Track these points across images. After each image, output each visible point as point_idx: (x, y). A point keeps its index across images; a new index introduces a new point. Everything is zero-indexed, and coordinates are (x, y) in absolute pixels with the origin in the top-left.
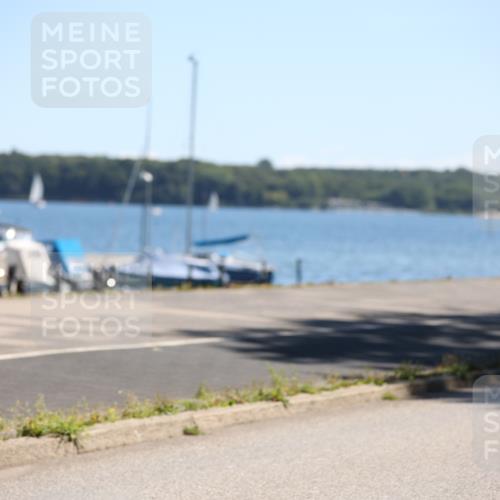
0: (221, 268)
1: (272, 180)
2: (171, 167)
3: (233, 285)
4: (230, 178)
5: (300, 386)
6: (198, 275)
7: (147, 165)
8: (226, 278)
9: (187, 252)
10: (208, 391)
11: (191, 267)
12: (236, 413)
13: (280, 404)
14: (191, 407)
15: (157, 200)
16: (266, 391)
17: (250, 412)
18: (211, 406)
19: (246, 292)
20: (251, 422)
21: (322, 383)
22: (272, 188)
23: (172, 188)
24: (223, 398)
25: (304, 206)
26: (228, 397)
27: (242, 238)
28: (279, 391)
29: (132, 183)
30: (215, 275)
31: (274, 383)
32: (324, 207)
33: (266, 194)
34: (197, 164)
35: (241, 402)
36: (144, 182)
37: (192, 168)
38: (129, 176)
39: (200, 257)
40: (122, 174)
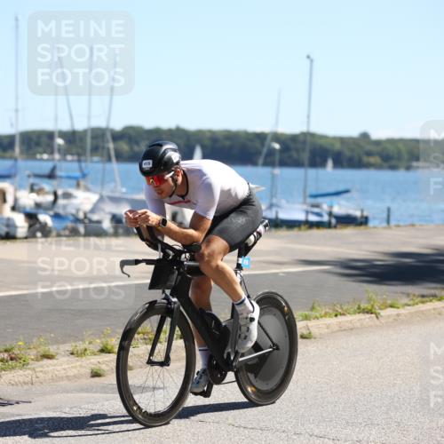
0: (330, 214)
1: (368, 147)
2: (294, 138)
3: (338, 226)
4: (338, 146)
5: (389, 302)
6: (313, 218)
7: (277, 137)
8: (333, 221)
9: (304, 203)
10: (319, 306)
11: (308, 212)
12: (340, 323)
13: (373, 315)
14: (306, 318)
15: (283, 164)
16: (362, 306)
17: (351, 322)
18: (321, 317)
19: (349, 231)
20: (352, 329)
21: (406, 300)
22: (369, 154)
23: (295, 155)
24: (331, 311)
25: (393, 168)
26: (334, 310)
27: (347, 191)
28: (373, 306)
29: (265, 150)
30: (326, 218)
31: (369, 300)
32: (408, 168)
33: (366, 159)
34: (313, 135)
35: (344, 314)
36: (274, 149)
37: (309, 138)
38: (263, 145)
39: (313, 206)
40: (258, 144)
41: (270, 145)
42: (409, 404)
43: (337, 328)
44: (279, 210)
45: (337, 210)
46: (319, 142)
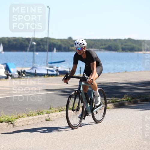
0: (57, 70)
1: (72, 43)
2: (42, 40)
3: (60, 75)
4: (59, 43)
6: (50, 73)
7: (35, 40)
8: (58, 73)
9: (47, 66)
10: (53, 107)
11: (48, 70)
12: (62, 114)
14: (48, 113)
15: (37, 50)
16: (70, 107)
18: (54, 112)
22: (72, 46)
23: (42, 47)
24: (58, 110)
27: (64, 61)
29: (30, 45)
30: (55, 73)
33: (71, 48)
34: (49, 39)
35: (63, 111)
36: (34, 45)
37: (48, 40)
38: (29, 43)
39: (50, 67)
40: (27, 43)
41: (31, 43)
43: (60, 116)
44: (36, 69)
45: (60, 69)
46: (52, 41)
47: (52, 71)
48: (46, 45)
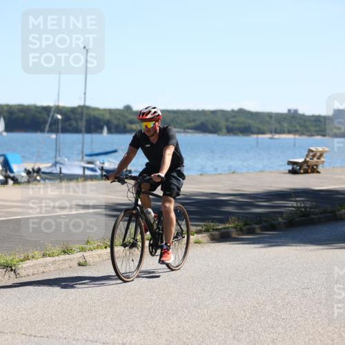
0: (102, 169)
1: (131, 117)
2: (73, 110)
4: (107, 116)
6: (88, 173)
7: (59, 110)
9: (82, 160)
10: (93, 240)
11: (84, 168)
12: (109, 253)
14: (83, 250)
15: (64, 131)
18: (94, 249)
22: (132, 122)
23: (74, 123)
24: (102, 244)
26: (104, 243)
27: (115, 151)
29: (49, 120)
30: (99, 173)
33: (129, 126)
34: (88, 108)
36: (58, 119)
37: (85, 110)
38: (49, 116)
39: (89, 163)
40: (45, 115)
41: (53, 116)
42: (162, 314)
43: (106, 257)
44: (61, 166)
45: (107, 166)
46: (92, 113)
47: (92, 170)
48: (81, 119)
